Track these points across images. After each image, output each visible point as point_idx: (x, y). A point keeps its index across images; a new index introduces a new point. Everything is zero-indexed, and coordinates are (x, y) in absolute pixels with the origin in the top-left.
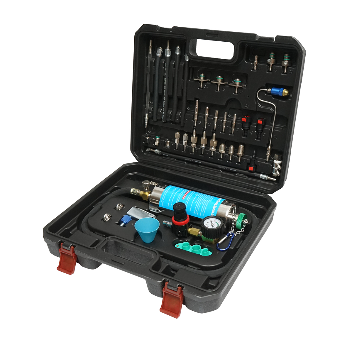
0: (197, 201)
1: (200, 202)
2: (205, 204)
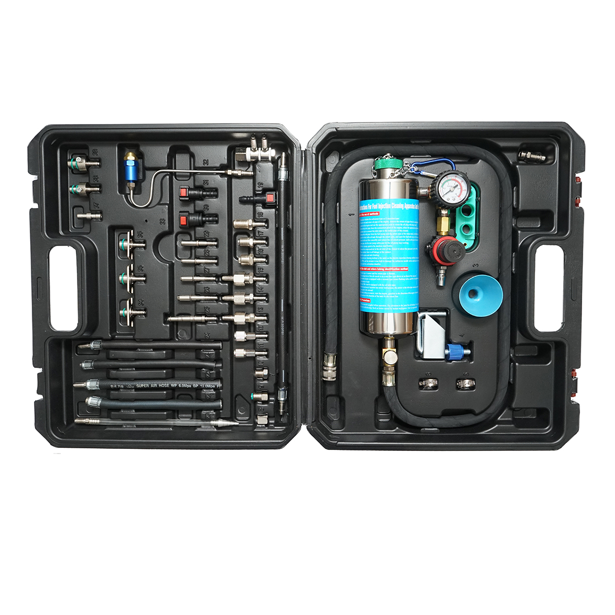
0: (405, 243)
1: (405, 235)
2: (407, 225)
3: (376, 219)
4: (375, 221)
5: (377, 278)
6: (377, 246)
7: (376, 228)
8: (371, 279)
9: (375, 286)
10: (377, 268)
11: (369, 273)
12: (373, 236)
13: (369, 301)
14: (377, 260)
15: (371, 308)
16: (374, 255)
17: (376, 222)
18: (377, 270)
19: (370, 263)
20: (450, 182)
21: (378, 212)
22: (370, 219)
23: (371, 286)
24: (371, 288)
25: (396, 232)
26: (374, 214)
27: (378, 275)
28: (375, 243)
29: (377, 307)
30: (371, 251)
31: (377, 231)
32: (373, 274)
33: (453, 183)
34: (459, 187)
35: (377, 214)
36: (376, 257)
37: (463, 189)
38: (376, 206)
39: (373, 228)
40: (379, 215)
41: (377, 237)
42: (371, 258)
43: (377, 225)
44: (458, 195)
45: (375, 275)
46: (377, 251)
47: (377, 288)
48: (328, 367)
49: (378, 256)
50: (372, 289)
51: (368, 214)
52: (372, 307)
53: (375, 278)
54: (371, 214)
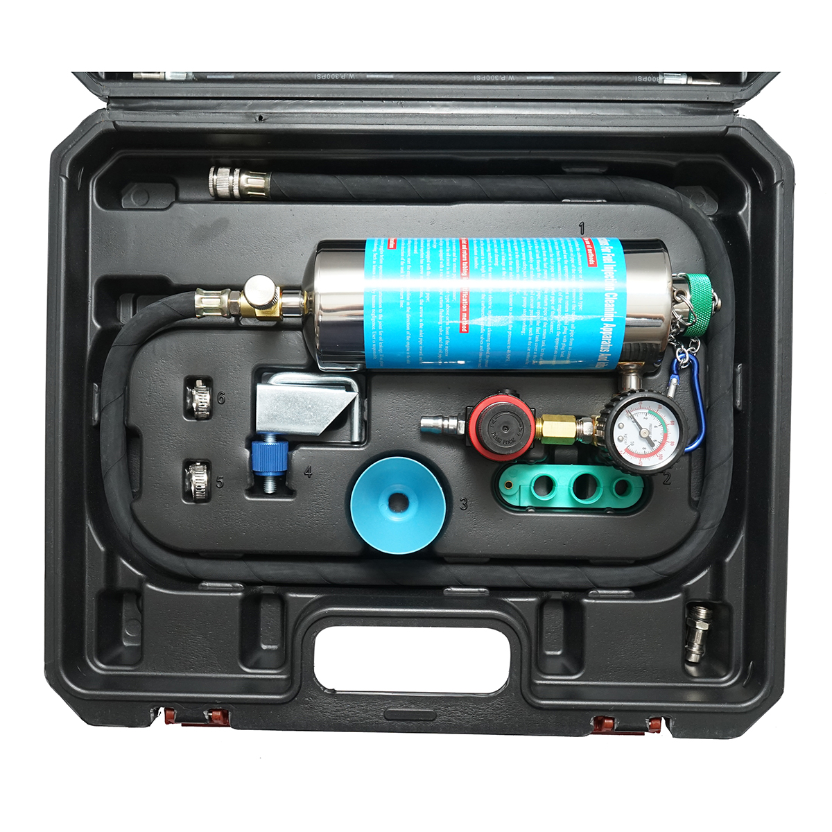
3: (579, 259)
4: (576, 258)
5: (445, 262)
6: (517, 262)
7: (559, 259)
8: (441, 251)
9: (425, 257)
10: (468, 261)
11: (455, 248)
12: (541, 255)
13: (392, 246)
14: (486, 263)
15: (375, 249)
16: (496, 256)
17: (573, 260)
18: (462, 261)
19: (479, 249)
20: (660, 429)
21: (595, 265)
22: (578, 249)
23: (425, 249)
24: (422, 250)
25: (549, 303)
26: (591, 255)
27: (451, 262)
28: (524, 258)
29: (378, 261)
30: (506, 252)
31: (552, 261)
32: (454, 254)
33: (657, 436)
34: (648, 450)
35: (592, 262)
36: (493, 259)
37: (642, 460)
38: (610, 260)
39: (558, 255)
40: (590, 265)
41: (538, 262)
42: (489, 249)
43: (566, 262)
44: (631, 448)
45: (451, 258)
46: (507, 262)
47: (422, 262)
48: (240, 176)
49: (496, 264)
50: (419, 251)
51: (589, 246)
52: (378, 251)
53: (445, 257)
54: (590, 251)
